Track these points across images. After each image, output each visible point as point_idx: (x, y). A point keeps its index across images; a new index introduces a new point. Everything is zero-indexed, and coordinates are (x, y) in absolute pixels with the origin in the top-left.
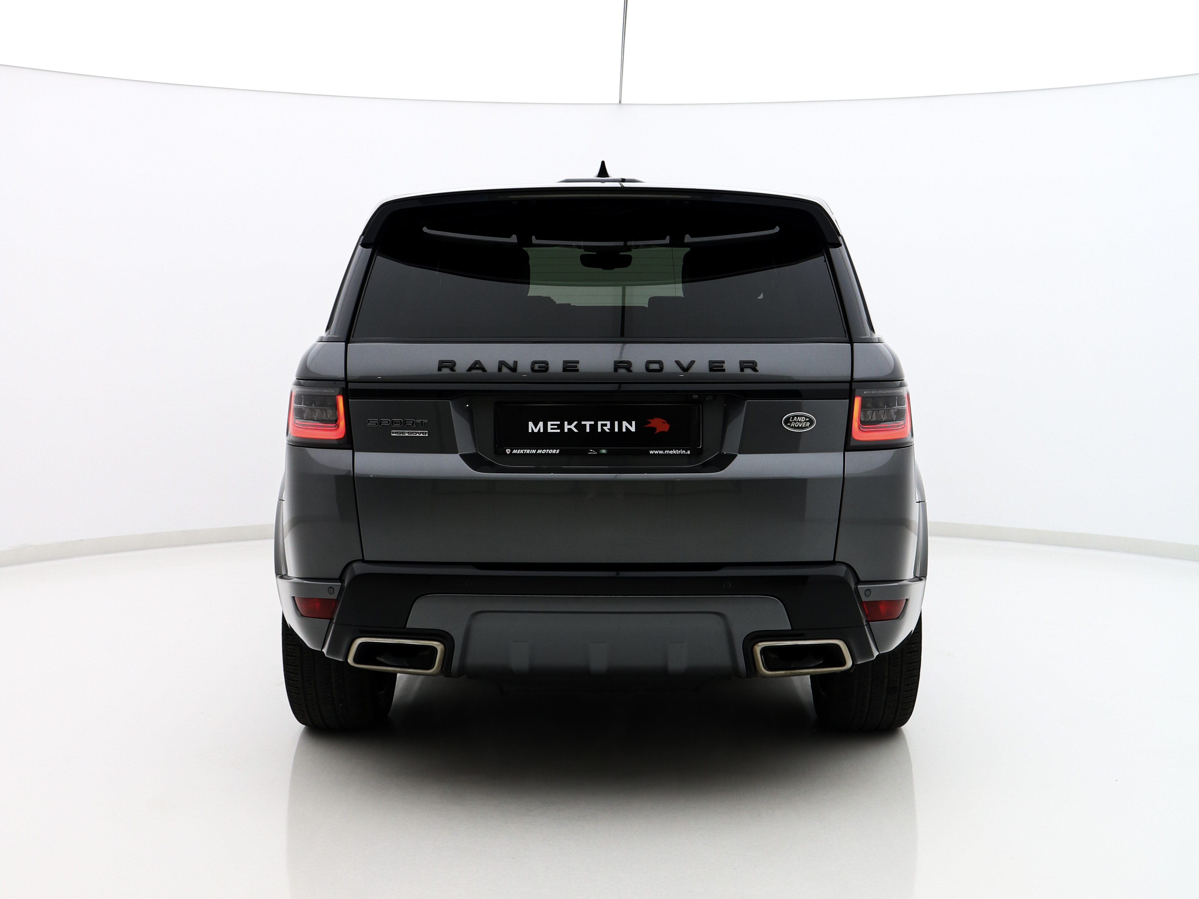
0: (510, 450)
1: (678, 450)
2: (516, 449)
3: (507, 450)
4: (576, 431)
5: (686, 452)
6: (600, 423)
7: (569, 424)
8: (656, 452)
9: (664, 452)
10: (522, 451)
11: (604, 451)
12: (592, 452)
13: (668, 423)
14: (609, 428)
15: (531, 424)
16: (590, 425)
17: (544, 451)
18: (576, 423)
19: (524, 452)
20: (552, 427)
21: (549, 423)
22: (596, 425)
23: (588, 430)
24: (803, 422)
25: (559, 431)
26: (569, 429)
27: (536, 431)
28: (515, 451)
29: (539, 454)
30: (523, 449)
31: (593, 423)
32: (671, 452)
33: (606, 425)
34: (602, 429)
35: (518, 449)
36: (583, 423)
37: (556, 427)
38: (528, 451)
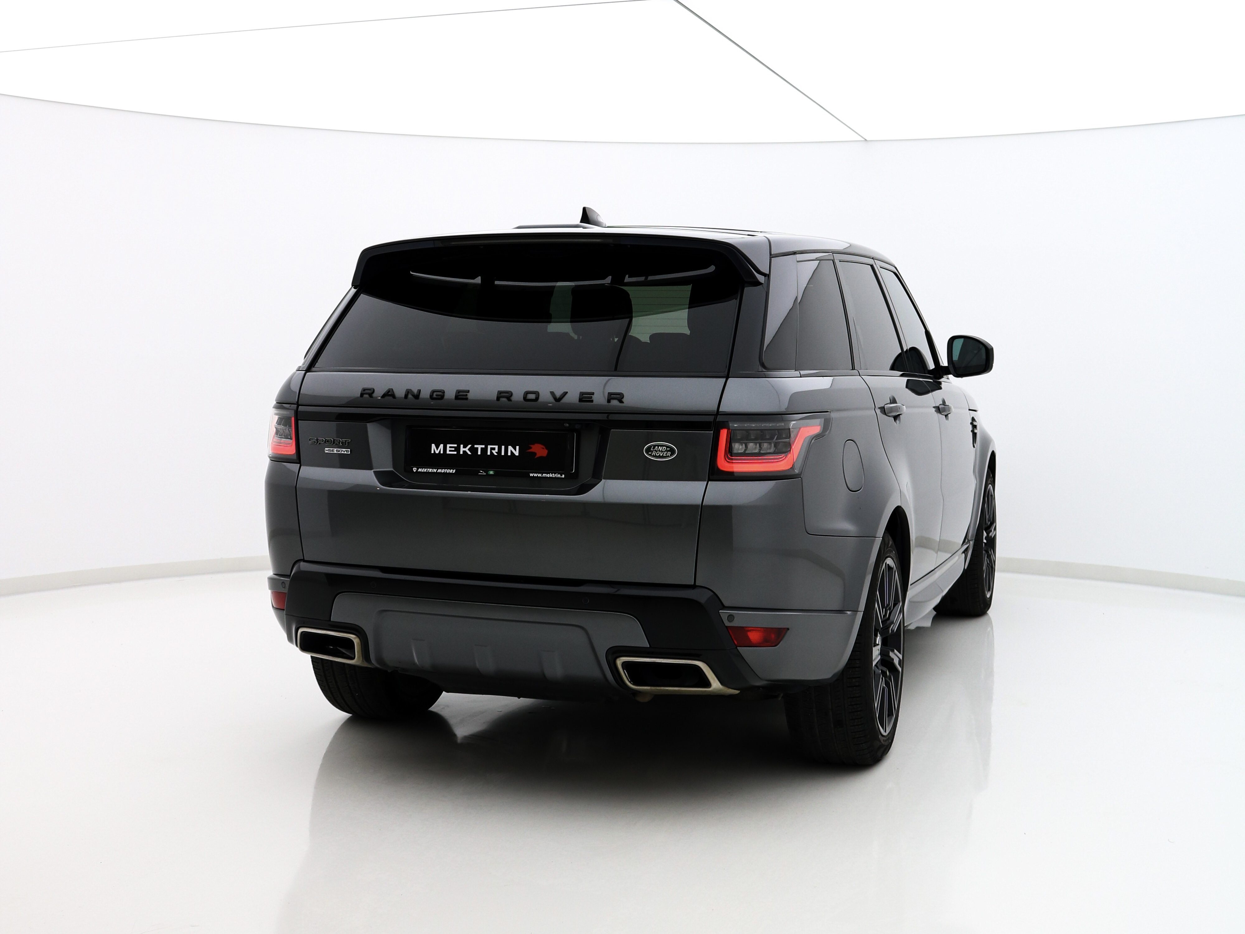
0: (416, 469)
1: (554, 474)
2: (421, 468)
3: (414, 469)
4: (469, 453)
5: (561, 475)
6: (489, 447)
7: (464, 447)
8: (536, 475)
9: (542, 475)
10: (425, 470)
11: (491, 473)
12: (482, 473)
13: (547, 448)
14: (497, 451)
15: (433, 446)
16: (481, 448)
17: (443, 471)
18: (470, 446)
19: (427, 470)
20: (450, 449)
21: (448, 446)
22: (486, 448)
23: (479, 453)
24: (664, 451)
25: (455, 453)
26: (464, 452)
27: (437, 452)
28: (420, 470)
29: (439, 473)
30: (426, 468)
31: (483, 446)
32: (548, 476)
33: (494, 449)
34: (491, 452)
35: (422, 468)
36: (476, 446)
37: (453, 449)
38: (430, 470)
